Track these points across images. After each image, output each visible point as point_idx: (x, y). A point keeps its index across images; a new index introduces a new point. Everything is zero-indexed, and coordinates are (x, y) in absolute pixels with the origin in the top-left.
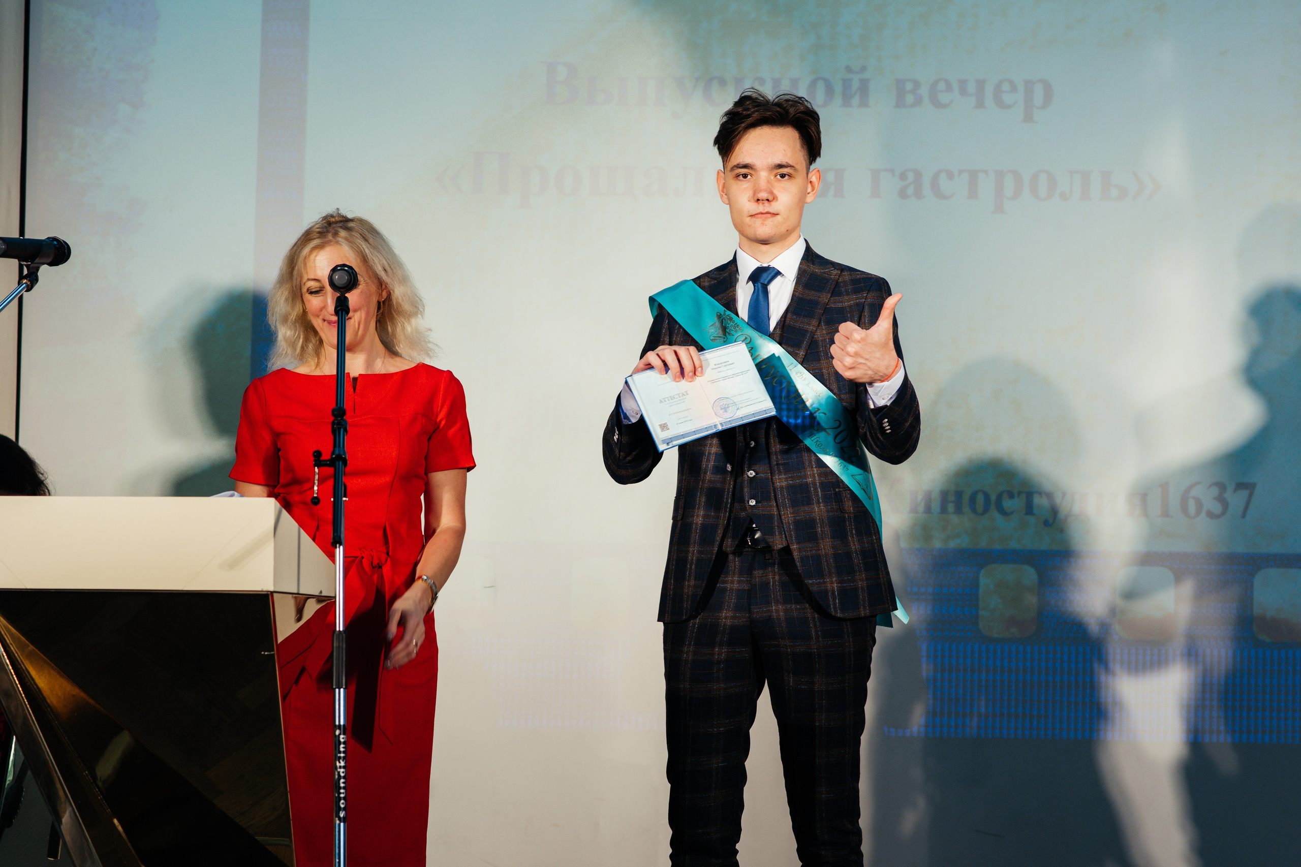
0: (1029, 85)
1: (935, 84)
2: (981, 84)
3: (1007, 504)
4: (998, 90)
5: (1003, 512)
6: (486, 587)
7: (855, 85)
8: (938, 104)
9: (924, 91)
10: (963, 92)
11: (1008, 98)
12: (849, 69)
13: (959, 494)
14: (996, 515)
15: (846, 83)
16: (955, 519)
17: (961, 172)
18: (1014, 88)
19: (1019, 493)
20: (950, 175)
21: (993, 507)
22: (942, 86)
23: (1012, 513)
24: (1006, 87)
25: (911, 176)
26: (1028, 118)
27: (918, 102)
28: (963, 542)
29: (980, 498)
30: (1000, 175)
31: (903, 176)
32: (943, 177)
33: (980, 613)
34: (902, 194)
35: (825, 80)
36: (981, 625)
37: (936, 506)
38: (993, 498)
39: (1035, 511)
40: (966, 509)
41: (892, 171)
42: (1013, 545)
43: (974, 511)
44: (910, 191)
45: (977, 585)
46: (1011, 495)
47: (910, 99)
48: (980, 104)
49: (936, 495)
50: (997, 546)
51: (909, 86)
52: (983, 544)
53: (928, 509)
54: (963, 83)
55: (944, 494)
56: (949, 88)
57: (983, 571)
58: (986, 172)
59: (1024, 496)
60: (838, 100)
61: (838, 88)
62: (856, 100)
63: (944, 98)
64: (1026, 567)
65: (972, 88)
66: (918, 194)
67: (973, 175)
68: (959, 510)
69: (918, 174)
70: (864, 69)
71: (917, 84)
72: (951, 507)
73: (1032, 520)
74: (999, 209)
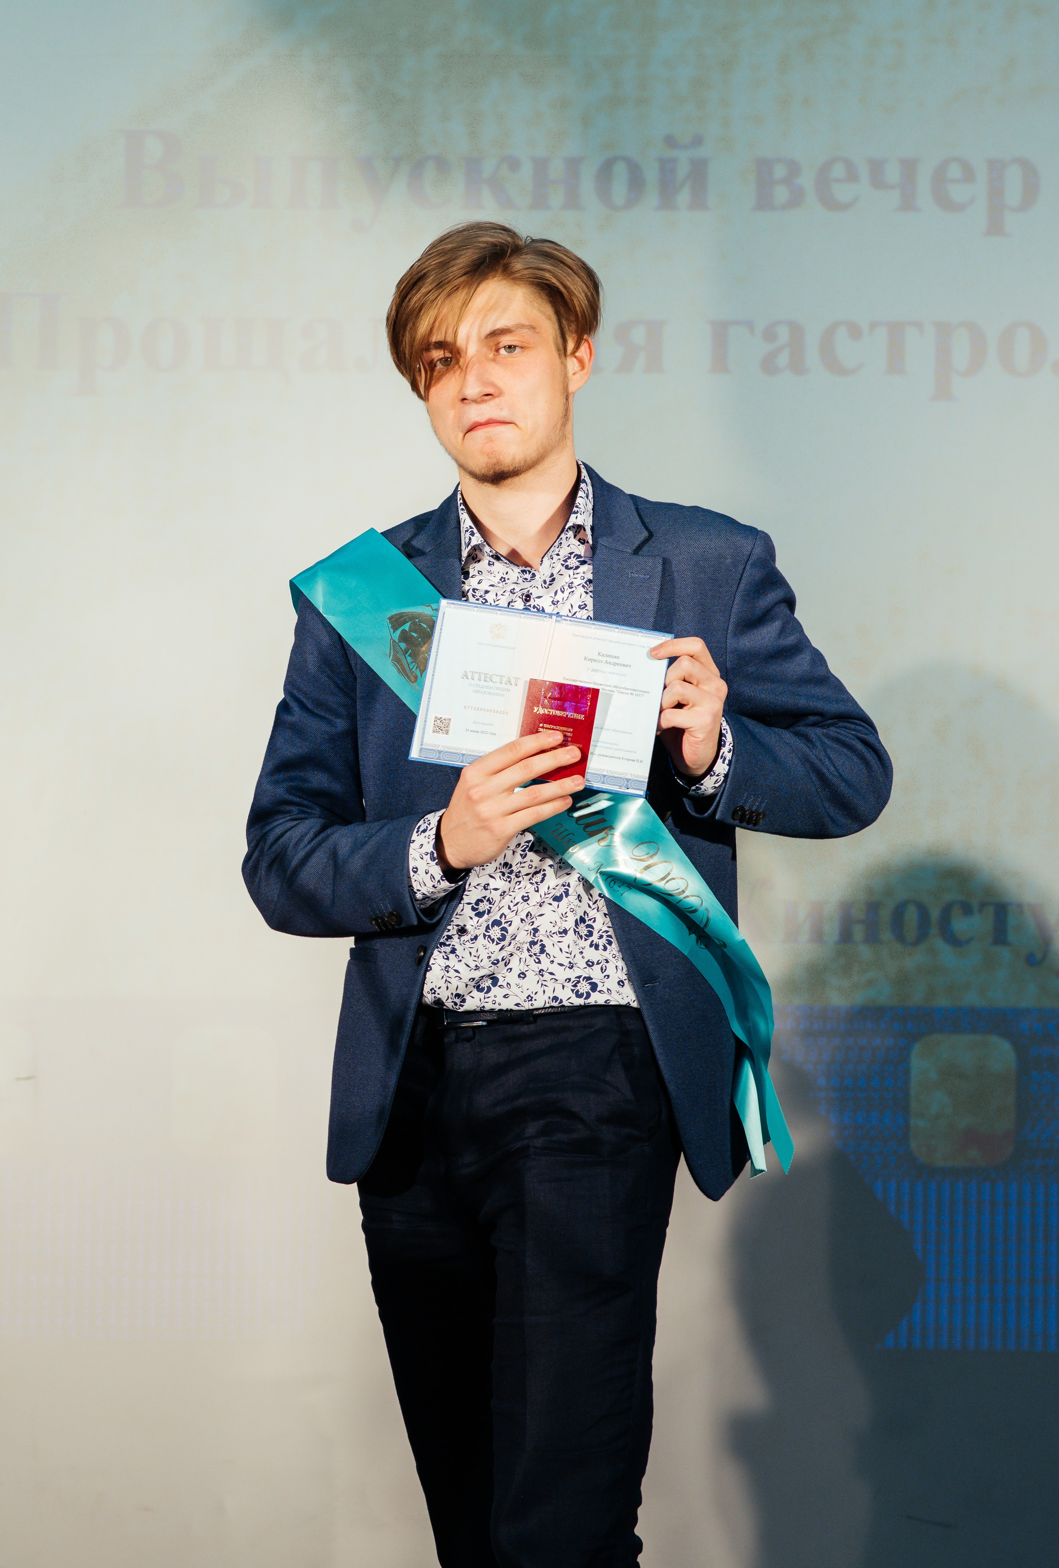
0: (996, 167)
1: (826, 167)
2: (909, 167)
3: (961, 925)
4: (940, 177)
5: (954, 941)
6: (19, 1079)
7: (683, 170)
8: (831, 204)
9: (807, 180)
10: (878, 181)
11: (958, 192)
12: (670, 141)
13: (873, 907)
14: (940, 944)
15: (667, 167)
16: (865, 952)
17: (873, 325)
18: (969, 176)
19: (983, 905)
20: (855, 332)
21: (934, 930)
22: (839, 171)
23: (969, 941)
24: (954, 171)
25: (784, 335)
26: (995, 227)
27: (797, 199)
28: (884, 995)
29: (912, 915)
30: (944, 330)
31: (769, 335)
32: (841, 335)
33: (912, 1122)
34: (769, 366)
35: (627, 160)
36: (913, 1145)
37: (832, 930)
38: (935, 914)
39: (1011, 937)
40: (886, 935)
41: (750, 325)
42: (972, 999)
43: (900, 937)
44: (783, 359)
45: (907, 1072)
46: (967, 910)
47: (781, 194)
48: (908, 204)
49: (831, 909)
50: (943, 1002)
51: (780, 172)
52: (917, 997)
53: (818, 936)
54: (876, 167)
55: (846, 909)
56: (852, 176)
57: (917, 1048)
58: (919, 325)
59: (990, 910)
60: (652, 198)
61: (651, 174)
62: (684, 197)
63: (842, 192)
64: (995, 1039)
65: (893, 174)
66: (798, 367)
67: (896, 330)
68: (872, 938)
69: (797, 330)
70: (698, 141)
71: (794, 168)
72: (858, 932)
73: (1005, 954)
74: (943, 392)
